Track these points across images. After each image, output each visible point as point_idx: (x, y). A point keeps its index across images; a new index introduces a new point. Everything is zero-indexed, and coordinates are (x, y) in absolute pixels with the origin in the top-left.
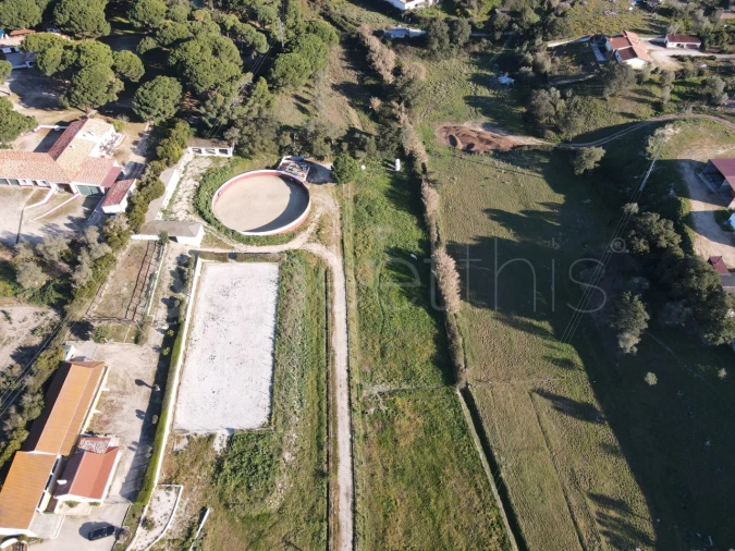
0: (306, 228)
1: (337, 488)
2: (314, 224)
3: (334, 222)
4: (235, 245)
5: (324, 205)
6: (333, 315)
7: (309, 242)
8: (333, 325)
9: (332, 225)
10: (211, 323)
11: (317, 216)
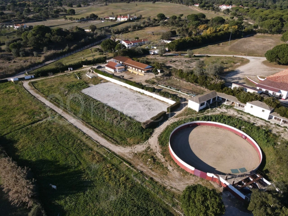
0: (163, 154)
1: (43, 97)
2: (163, 160)
3: (153, 173)
4: (178, 119)
5: (180, 180)
6: (91, 128)
7: (149, 148)
8: (86, 125)
9: (151, 169)
10: (137, 97)
11: (170, 168)
